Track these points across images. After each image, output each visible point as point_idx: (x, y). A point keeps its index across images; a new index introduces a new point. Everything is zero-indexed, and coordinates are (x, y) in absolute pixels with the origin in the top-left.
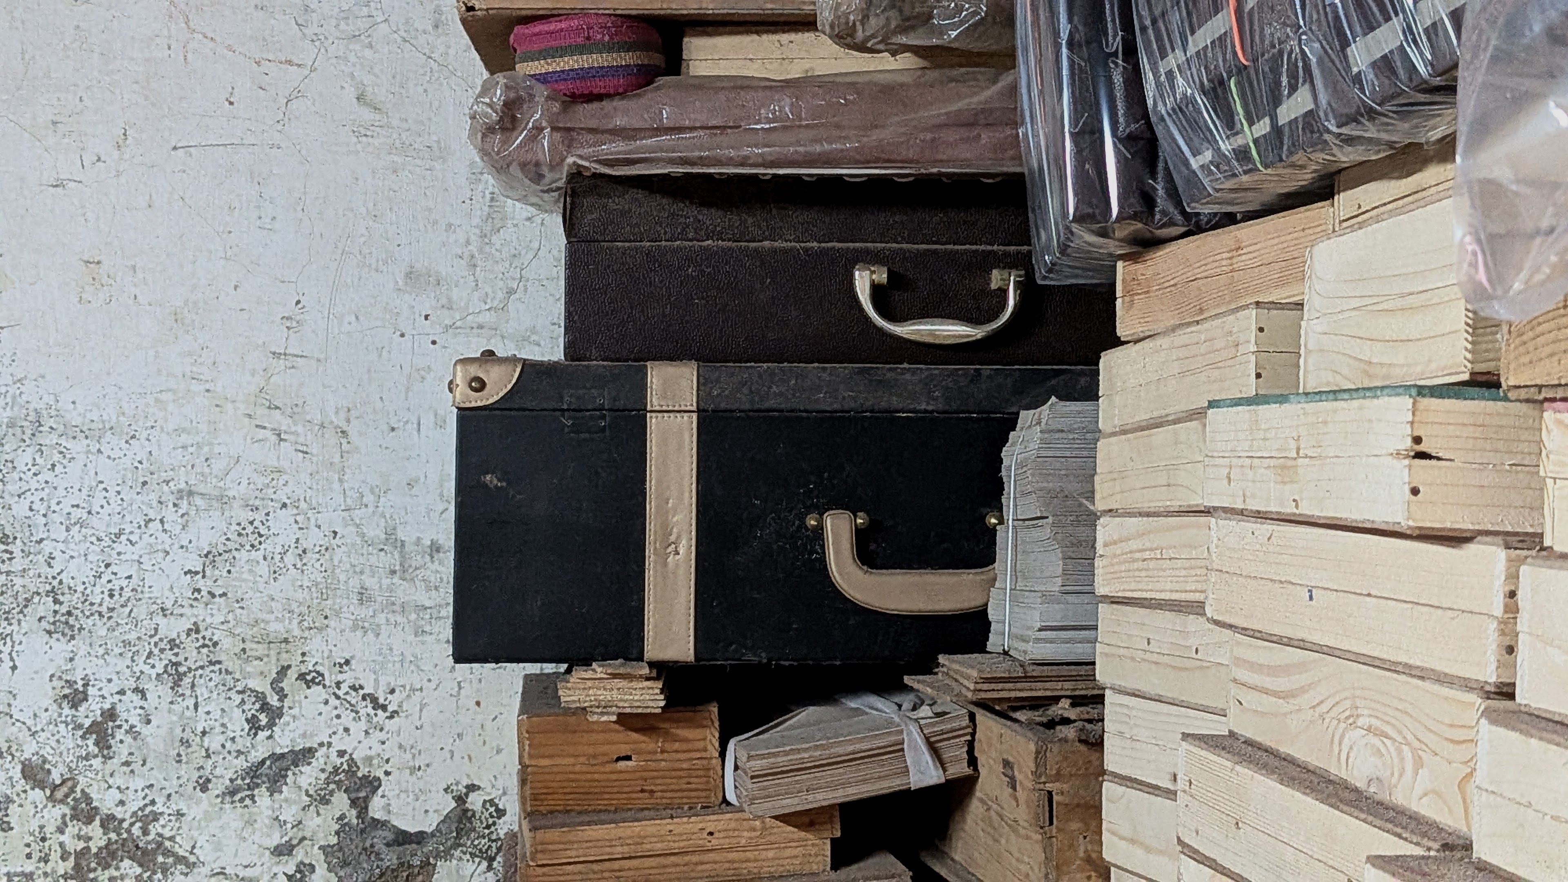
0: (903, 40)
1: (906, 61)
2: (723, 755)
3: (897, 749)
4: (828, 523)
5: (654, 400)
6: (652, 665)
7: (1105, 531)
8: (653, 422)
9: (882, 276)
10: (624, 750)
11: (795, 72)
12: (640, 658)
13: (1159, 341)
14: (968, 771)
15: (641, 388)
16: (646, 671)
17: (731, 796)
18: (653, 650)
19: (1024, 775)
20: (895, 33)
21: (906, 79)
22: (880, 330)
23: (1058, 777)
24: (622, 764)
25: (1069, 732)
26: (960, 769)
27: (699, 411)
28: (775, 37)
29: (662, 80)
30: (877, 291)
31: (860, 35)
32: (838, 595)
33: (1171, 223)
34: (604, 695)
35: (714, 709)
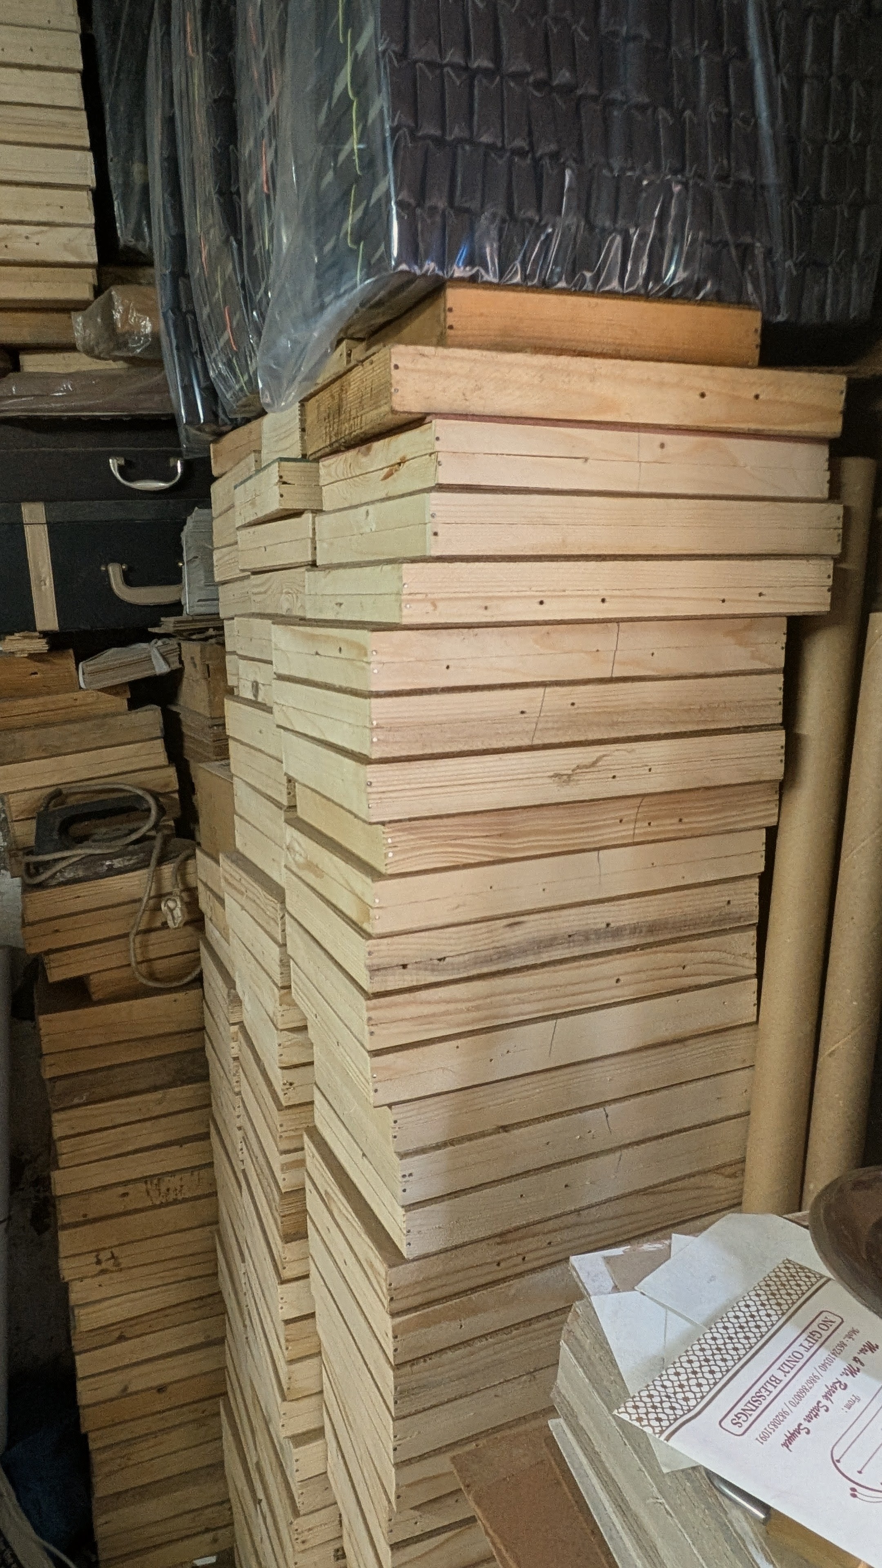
0: (117, 353)
1: (120, 365)
2: (77, 669)
3: (149, 659)
4: (110, 569)
5: (26, 519)
6: (40, 632)
7: (216, 555)
8: (27, 529)
9: (122, 462)
10: (31, 670)
11: (72, 370)
12: (35, 630)
13: (228, 475)
14: (180, 666)
15: (20, 514)
16: (37, 634)
17: (82, 685)
18: (40, 626)
19: (198, 661)
20: (113, 350)
21: (122, 372)
22: (123, 485)
23: (210, 659)
24: (33, 676)
25: (213, 641)
26: (177, 665)
27: (48, 523)
28: (62, 355)
29: (11, 374)
30: (121, 469)
31: (96, 352)
32: (118, 598)
33: (226, 424)
34: (21, 646)
35: (71, 651)
